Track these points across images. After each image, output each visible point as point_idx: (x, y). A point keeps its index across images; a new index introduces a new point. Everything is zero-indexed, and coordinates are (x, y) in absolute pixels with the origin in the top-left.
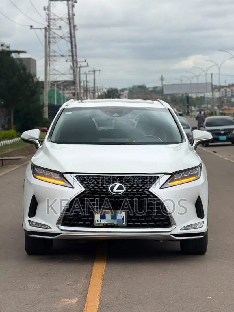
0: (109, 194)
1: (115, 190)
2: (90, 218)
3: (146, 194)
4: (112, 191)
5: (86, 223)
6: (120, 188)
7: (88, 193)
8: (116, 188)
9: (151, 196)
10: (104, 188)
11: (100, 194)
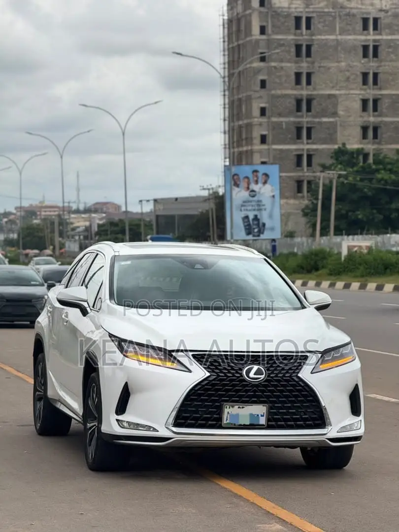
0: (244, 380)
1: (252, 375)
2: (215, 416)
3: (295, 381)
4: (248, 377)
5: (210, 422)
6: (258, 372)
7: (214, 380)
8: (253, 373)
9: (301, 383)
10: (237, 373)
11: (232, 380)
